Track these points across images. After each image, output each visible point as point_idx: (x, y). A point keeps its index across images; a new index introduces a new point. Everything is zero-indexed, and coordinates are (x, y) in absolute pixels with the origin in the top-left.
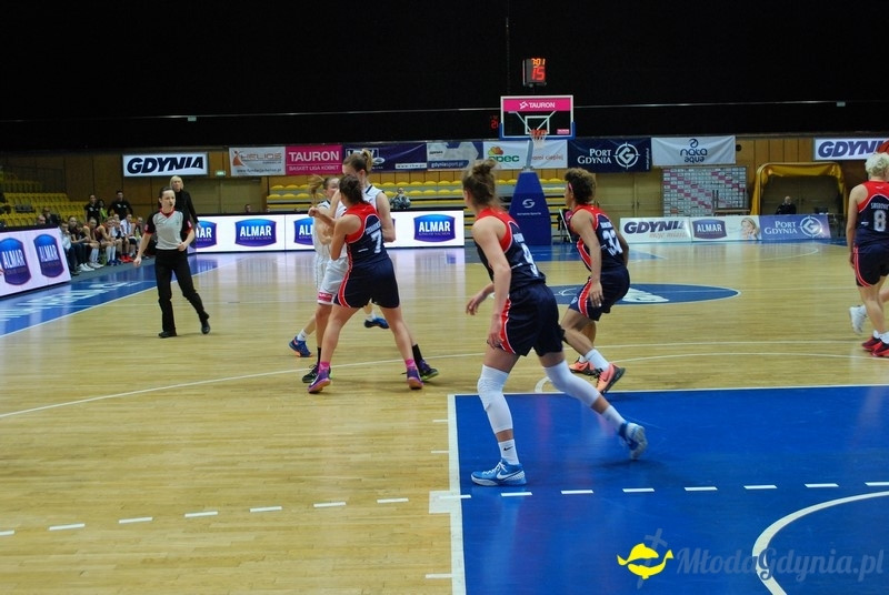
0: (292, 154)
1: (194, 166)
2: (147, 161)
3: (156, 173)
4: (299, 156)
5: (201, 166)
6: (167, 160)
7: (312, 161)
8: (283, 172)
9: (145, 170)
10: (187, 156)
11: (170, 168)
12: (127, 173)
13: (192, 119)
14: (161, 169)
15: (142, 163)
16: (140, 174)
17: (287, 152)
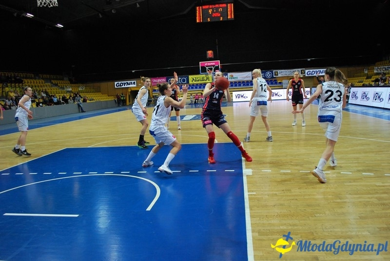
1: (133, 84)
2: (121, 83)
6: (126, 83)
9: (121, 86)
10: (131, 81)
12: (116, 87)
13: (133, 71)
16: (119, 87)
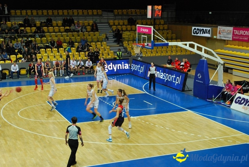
0: (235, 31)
1: (208, 33)
3: (199, 35)
4: (237, 32)
5: (209, 34)
6: (202, 29)
7: (240, 35)
8: (231, 39)
9: (197, 33)
11: (202, 34)
14: (200, 34)
15: (196, 30)
16: (195, 35)
17: (234, 29)
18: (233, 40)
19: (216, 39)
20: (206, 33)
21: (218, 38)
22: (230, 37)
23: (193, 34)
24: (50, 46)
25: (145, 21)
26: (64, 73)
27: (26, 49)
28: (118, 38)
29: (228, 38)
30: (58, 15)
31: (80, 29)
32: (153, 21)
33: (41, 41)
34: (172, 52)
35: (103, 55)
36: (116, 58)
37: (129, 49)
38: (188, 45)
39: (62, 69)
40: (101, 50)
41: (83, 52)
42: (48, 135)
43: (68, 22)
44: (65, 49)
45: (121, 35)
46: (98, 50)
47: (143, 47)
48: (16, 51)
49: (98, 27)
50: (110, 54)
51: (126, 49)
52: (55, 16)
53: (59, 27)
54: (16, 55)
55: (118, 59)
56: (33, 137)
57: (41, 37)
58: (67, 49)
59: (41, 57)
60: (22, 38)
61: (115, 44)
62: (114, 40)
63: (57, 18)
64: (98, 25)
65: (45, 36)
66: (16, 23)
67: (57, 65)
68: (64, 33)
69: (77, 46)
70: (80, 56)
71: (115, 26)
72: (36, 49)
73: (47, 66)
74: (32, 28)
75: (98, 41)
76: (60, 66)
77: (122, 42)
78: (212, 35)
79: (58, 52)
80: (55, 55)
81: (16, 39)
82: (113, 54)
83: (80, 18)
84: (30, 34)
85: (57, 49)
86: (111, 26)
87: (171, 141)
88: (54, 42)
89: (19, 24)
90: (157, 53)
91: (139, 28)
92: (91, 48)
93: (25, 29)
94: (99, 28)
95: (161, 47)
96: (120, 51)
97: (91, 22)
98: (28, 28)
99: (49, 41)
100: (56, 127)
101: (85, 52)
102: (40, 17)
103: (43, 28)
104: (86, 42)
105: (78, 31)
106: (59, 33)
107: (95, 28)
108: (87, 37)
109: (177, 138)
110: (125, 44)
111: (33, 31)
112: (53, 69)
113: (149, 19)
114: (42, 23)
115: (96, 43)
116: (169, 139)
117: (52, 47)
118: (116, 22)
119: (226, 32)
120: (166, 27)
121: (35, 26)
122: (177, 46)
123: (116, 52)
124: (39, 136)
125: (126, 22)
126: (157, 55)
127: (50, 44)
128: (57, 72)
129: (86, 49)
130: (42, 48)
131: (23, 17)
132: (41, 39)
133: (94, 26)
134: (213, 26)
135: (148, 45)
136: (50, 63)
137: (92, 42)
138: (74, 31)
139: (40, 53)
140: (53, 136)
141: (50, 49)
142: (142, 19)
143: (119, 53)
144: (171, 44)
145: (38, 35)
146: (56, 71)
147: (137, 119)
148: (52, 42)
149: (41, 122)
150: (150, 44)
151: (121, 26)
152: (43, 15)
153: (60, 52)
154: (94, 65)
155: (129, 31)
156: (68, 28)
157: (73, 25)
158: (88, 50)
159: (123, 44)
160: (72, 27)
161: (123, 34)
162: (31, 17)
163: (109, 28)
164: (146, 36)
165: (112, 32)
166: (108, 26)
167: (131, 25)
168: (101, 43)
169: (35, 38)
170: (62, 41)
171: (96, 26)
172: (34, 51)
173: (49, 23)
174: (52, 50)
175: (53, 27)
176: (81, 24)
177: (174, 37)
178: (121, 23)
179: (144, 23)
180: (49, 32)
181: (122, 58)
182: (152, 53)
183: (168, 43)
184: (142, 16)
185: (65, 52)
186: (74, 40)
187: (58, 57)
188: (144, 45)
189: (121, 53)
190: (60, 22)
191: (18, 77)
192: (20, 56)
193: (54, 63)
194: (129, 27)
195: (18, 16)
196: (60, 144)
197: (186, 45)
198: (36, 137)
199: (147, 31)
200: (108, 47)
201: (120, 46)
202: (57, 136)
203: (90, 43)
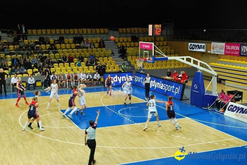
0: (227, 46)
3: (195, 50)
4: (228, 47)
5: (204, 49)
6: (197, 45)
7: (231, 50)
8: (223, 54)
9: (193, 48)
10: (201, 44)
11: (198, 49)
14: (196, 49)
15: (192, 46)
16: (191, 50)
17: (226, 45)
18: (226, 54)
19: (210, 54)
20: (201, 48)
21: (212, 52)
22: (222, 52)
23: (189, 49)
24: (63, 61)
25: (146, 38)
26: (75, 85)
27: (41, 63)
28: (123, 53)
29: (220, 52)
30: (70, 34)
31: (88, 45)
32: (154, 39)
33: (55, 57)
34: (171, 65)
35: (109, 68)
36: (121, 71)
37: (132, 63)
38: (185, 59)
39: (73, 81)
40: (108, 64)
41: (92, 66)
42: (61, 140)
43: (78, 40)
44: (75, 63)
45: (125, 50)
46: (105, 64)
47: (145, 61)
48: (33, 65)
49: (105, 43)
50: (116, 68)
51: (129, 63)
52: (67, 35)
53: (70, 44)
54: (33, 69)
55: (123, 72)
56: (48, 141)
57: (55, 53)
58: (77, 64)
59: (54, 71)
60: (38, 54)
61: (120, 59)
62: (119, 55)
63: (68, 36)
64: (105, 42)
65: (57, 52)
66: (32, 40)
67: (69, 78)
68: (75, 50)
69: (86, 61)
70: (89, 70)
71: (120, 43)
72: (50, 63)
73: (60, 79)
74: (46, 45)
75: (105, 56)
76: (71, 78)
77: (127, 57)
78: (207, 50)
79: (70, 66)
80: (67, 69)
81: (32, 55)
82: (118, 68)
83: (89, 36)
84: (45, 50)
85: (68, 64)
86: (116, 43)
87: (171, 145)
88: (66, 57)
89: (35, 42)
90: (158, 66)
91: (142, 44)
92: (99, 62)
93: (40, 46)
94: (105, 45)
95: (161, 61)
96: (125, 65)
97: (99, 40)
98: (43, 45)
99: (62, 56)
100: (68, 133)
101: (93, 66)
102: (53, 36)
103: (57, 45)
104: (95, 57)
105: (87, 48)
106: (70, 50)
107: (102, 45)
108: (95, 53)
109: (177, 142)
110: (129, 58)
111: (48, 48)
112: (65, 81)
113: (150, 36)
114: (55, 40)
115: (103, 58)
116: (170, 144)
117: (64, 62)
118: (121, 39)
119: (219, 48)
120: (165, 43)
121: (49, 43)
122: (175, 60)
123: (121, 66)
124: (53, 141)
125: (130, 39)
126: (158, 68)
127: (62, 59)
128: (69, 84)
129: (94, 64)
130: (55, 63)
131: (39, 35)
132: (54, 55)
133: (102, 43)
134: (207, 42)
135: (149, 59)
136: (62, 76)
137: (100, 57)
138: (84, 47)
139: (53, 67)
140: (66, 141)
141: (63, 64)
142: (144, 37)
143: (124, 67)
144: (169, 58)
145: (52, 51)
146: (67, 83)
147: (141, 125)
148: (65, 58)
149: (54, 129)
150: (151, 59)
151: (125, 42)
152: (56, 34)
153: (71, 66)
154: (101, 77)
155: (133, 47)
156: (78, 45)
157: (83, 42)
158: (96, 64)
159: (127, 59)
160: (82, 44)
161: (127, 50)
162: (45, 35)
163: (115, 45)
164: (148, 52)
165: (117, 48)
166: (114, 43)
167: (134, 42)
168: (108, 58)
169: (49, 54)
170: (73, 56)
171: (103, 43)
172: (48, 65)
173: (61, 40)
174: (64, 64)
175: (65, 44)
176: (90, 41)
177: (173, 52)
178: (125, 40)
179: (145, 40)
180: (61, 49)
181: (126, 71)
182: (153, 66)
183: (168, 58)
184: (144, 33)
185: (75, 66)
186: (83, 56)
187: (69, 71)
188: (146, 59)
189: (125, 66)
190: (71, 40)
191: (34, 89)
192: (35, 70)
193: (66, 76)
194: (132, 44)
195: (34, 35)
196: (72, 148)
197: (183, 59)
198: (50, 142)
199: (148, 47)
200: (114, 62)
201: (124, 60)
202: (69, 141)
203: (98, 58)
